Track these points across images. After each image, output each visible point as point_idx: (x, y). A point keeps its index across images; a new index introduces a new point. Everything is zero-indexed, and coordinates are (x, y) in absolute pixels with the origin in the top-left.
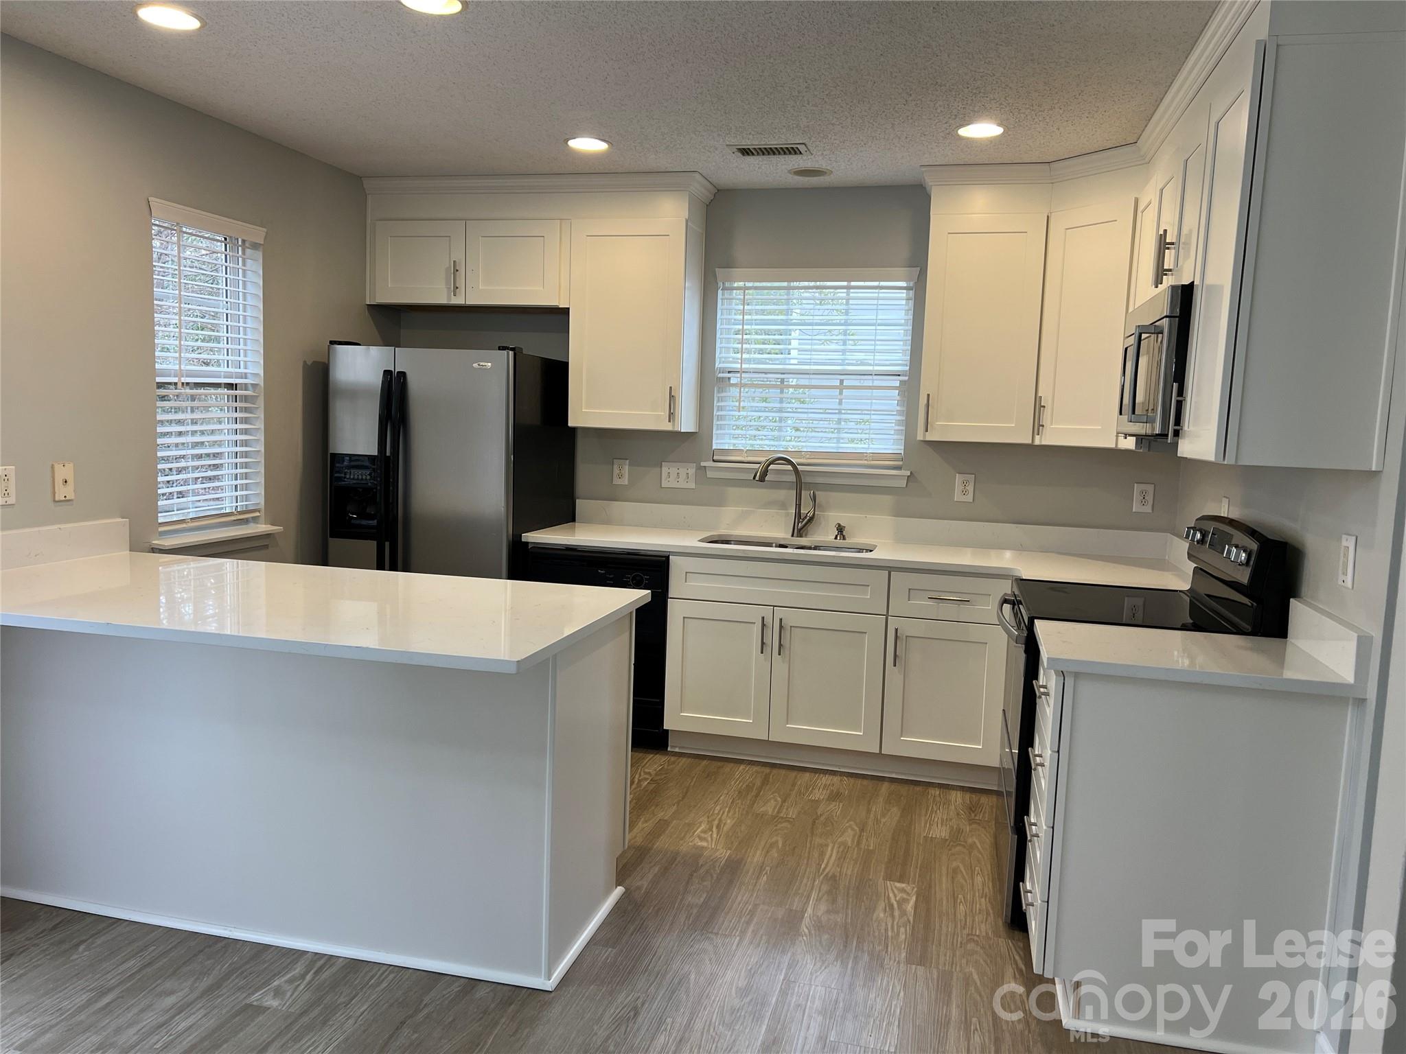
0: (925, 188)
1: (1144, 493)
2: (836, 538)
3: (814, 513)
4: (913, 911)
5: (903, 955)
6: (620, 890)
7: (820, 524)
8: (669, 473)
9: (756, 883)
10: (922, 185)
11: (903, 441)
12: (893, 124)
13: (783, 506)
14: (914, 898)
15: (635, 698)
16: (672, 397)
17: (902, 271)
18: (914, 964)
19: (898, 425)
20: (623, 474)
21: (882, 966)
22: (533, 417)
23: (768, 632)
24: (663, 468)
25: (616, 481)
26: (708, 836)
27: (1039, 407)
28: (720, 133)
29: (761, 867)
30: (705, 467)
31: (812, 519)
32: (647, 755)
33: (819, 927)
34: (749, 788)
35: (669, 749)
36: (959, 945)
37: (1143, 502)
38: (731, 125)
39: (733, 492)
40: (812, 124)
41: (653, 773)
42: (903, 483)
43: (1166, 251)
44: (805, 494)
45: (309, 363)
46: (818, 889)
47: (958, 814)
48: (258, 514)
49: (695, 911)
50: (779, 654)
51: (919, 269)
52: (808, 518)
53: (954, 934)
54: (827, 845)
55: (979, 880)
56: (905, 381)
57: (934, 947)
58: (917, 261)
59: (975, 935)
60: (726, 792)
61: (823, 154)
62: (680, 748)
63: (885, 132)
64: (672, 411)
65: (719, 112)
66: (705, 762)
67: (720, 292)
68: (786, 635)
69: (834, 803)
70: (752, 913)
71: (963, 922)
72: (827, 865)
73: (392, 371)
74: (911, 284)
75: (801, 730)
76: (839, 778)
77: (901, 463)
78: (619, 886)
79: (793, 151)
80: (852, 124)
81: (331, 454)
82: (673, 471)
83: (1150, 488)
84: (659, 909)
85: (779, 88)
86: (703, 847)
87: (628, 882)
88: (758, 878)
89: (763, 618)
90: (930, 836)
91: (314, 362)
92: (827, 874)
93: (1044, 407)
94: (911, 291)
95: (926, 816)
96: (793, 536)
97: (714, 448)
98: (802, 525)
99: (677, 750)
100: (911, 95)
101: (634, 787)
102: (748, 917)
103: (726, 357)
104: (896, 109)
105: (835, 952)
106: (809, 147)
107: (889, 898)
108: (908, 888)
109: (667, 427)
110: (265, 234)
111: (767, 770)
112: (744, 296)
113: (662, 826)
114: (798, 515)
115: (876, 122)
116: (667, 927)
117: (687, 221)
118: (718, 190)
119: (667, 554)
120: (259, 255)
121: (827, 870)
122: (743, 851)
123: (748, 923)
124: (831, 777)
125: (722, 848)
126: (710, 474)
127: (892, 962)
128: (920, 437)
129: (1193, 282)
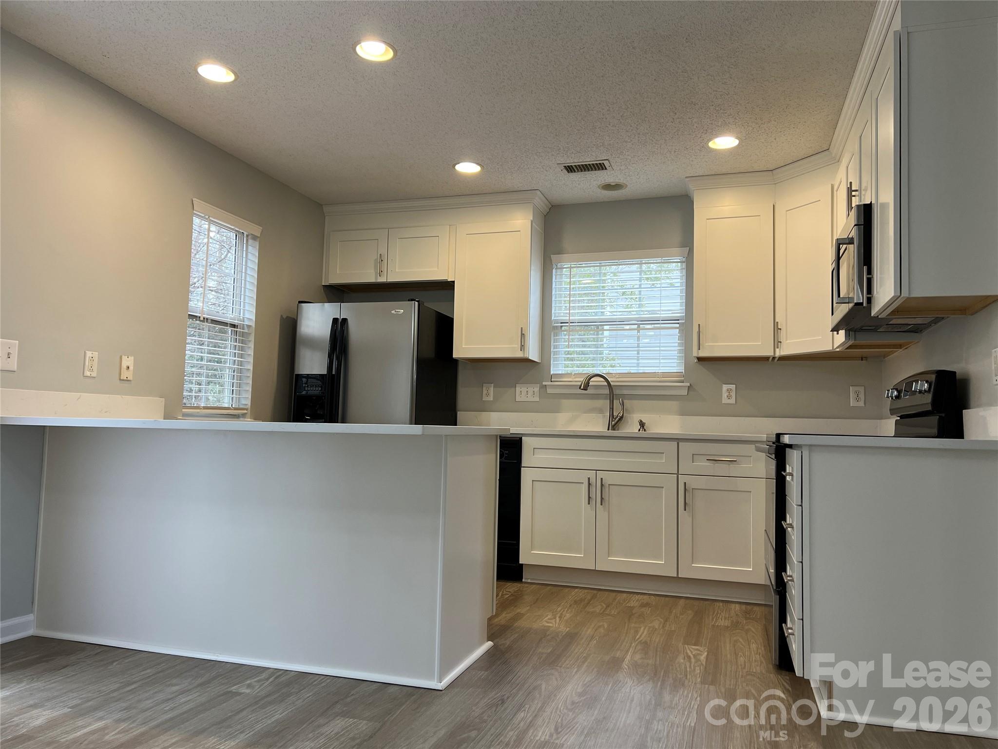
0: (690, 197)
1: (858, 393)
2: (639, 430)
3: (623, 415)
4: (705, 660)
5: (699, 680)
6: (490, 644)
7: (628, 422)
8: (521, 391)
9: (589, 644)
10: (687, 195)
11: (684, 363)
12: (665, 140)
13: (601, 411)
14: (706, 653)
15: (499, 541)
16: (523, 335)
17: (677, 250)
18: (707, 684)
19: (680, 354)
20: (490, 393)
21: (683, 685)
22: (430, 353)
23: (593, 489)
24: (517, 388)
25: (485, 398)
26: (553, 621)
27: (776, 328)
28: (553, 153)
29: (593, 636)
30: (545, 385)
31: (622, 418)
32: (507, 583)
33: (635, 666)
34: (581, 600)
35: (523, 580)
36: (740, 676)
37: (858, 399)
38: (560, 146)
39: (565, 402)
40: (613, 142)
41: (513, 592)
42: (684, 392)
43: (853, 198)
44: (616, 403)
45: (284, 317)
46: (634, 648)
47: (737, 615)
48: (246, 411)
49: (544, 656)
50: (602, 505)
51: (688, 248)
52: (619, 417)
53: (736, 671)
54: (641, 628)
55: (754, 646)
56: (683, 323)
57: (722, 677)
58: (687, 242)
59: (753, 672)
60: (565, 601)
61: (620, 169)
62: (531, 579)
63: (660, 147)
64: (523, 344)
65: (552, 135)
66: (549, 587)
67: (554, 271)
68: (606, 490)
69: (645, 608)
70: (586, 659)
71: (743, 666)
72: (641, 636)
73: (338, 319)
74: (684, 260)
75: (619, 562)
76: (648, 597)
77: (683, 378)
78: (489, 641)
79: (600, 167)
80: (639, 140)
81: (296, 375)
82: (524, 390)
83: (862, 389)
84: (518, 654)
85: (591, 112)
86: (549, 626)
87: (495, 641)
88: (590, 641)
89: (589, 478)
90: (717, 624)
91: (287, 317)
92: (642, 640)
93: (780, 329)
94: (684, 264)
95: (713, 615)
96: (608, 430)
97: (552, 373)
98: (615, 422)
99: (529, 581)
100: (676, 113)
101: (498, 598)
102: (583, 659)
103: (559, 312)
104: (667, 126)
105: (648, 678)
106: (611, 163)
107: (687, 653)
108: (701, 649)
109: (519, 354)
110: (261, 231)
111: (595, 592)
112: (570, 272)
113: (519, 616)
114: (612, 415)
115: (655, 139)
116: (525, 662)
117: (532, 222)
118: (552, 206)
119: (520, 436)
120: (257, 244)
121: (641, 639)
122: (579, 628)
123: (584, 662)
124: (642, 596)
125: (564, 627)
126: (549, 391)
127: (690, 683)
128: (695, 354)
129: (871, 202)
